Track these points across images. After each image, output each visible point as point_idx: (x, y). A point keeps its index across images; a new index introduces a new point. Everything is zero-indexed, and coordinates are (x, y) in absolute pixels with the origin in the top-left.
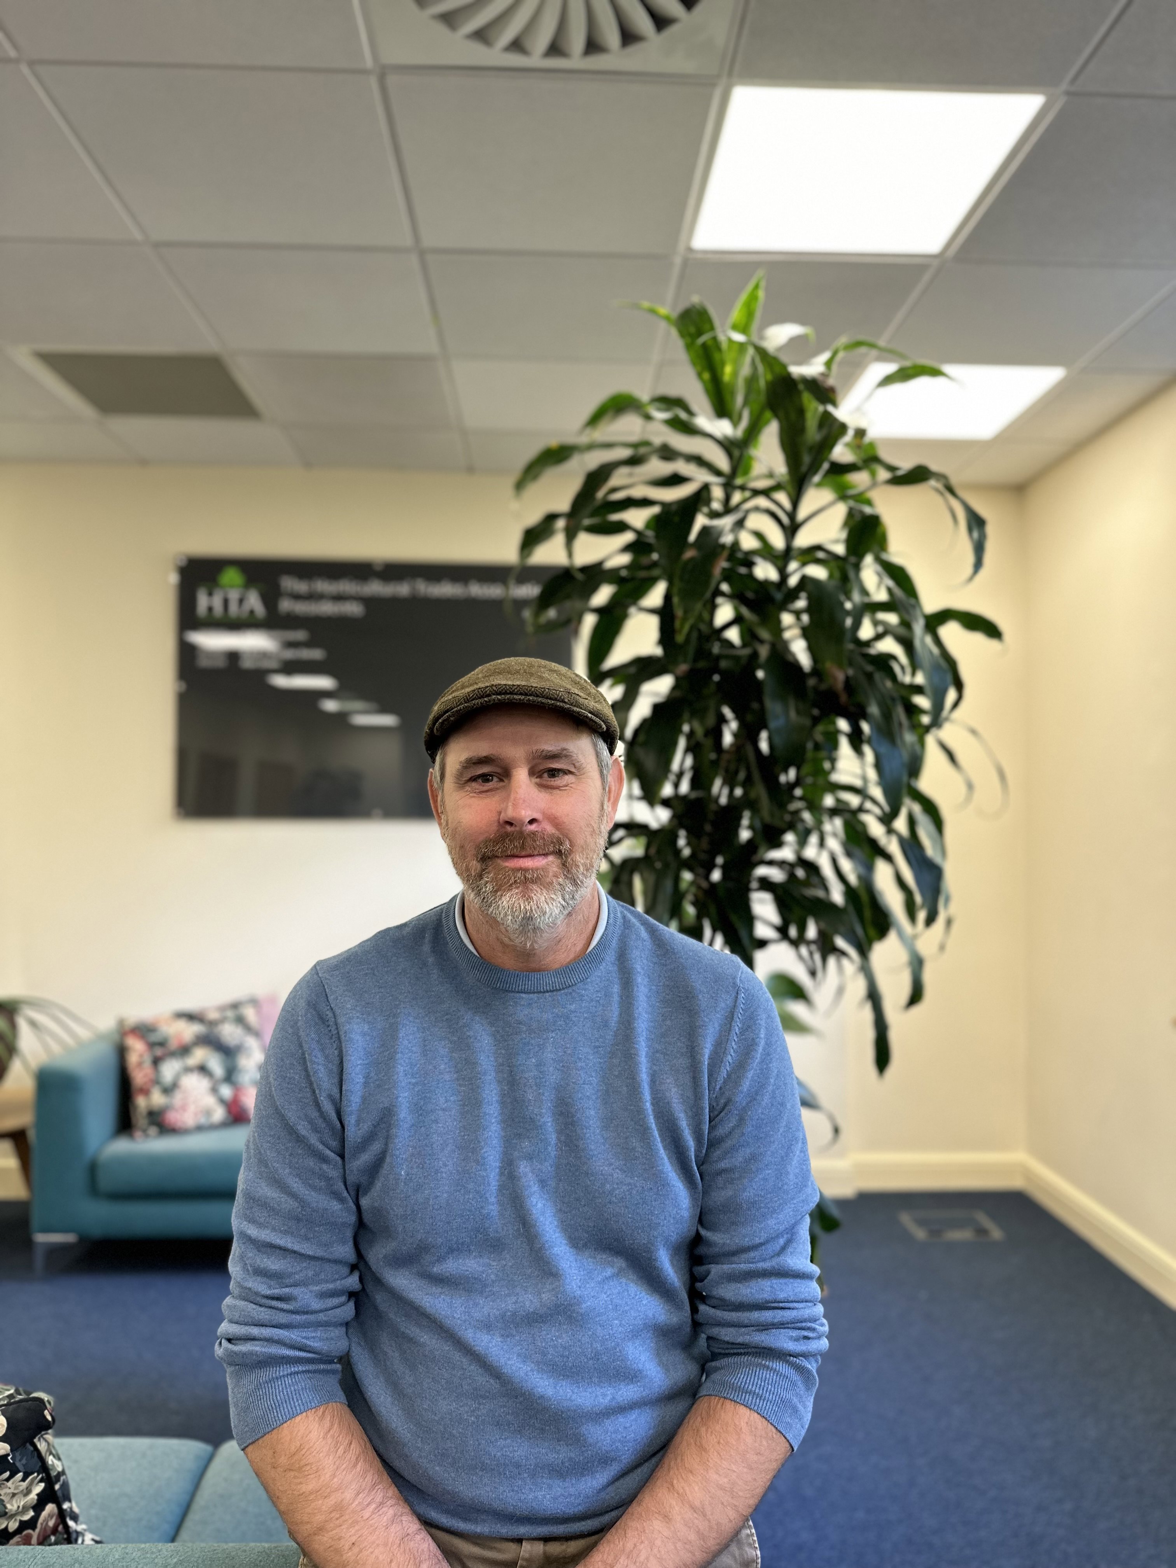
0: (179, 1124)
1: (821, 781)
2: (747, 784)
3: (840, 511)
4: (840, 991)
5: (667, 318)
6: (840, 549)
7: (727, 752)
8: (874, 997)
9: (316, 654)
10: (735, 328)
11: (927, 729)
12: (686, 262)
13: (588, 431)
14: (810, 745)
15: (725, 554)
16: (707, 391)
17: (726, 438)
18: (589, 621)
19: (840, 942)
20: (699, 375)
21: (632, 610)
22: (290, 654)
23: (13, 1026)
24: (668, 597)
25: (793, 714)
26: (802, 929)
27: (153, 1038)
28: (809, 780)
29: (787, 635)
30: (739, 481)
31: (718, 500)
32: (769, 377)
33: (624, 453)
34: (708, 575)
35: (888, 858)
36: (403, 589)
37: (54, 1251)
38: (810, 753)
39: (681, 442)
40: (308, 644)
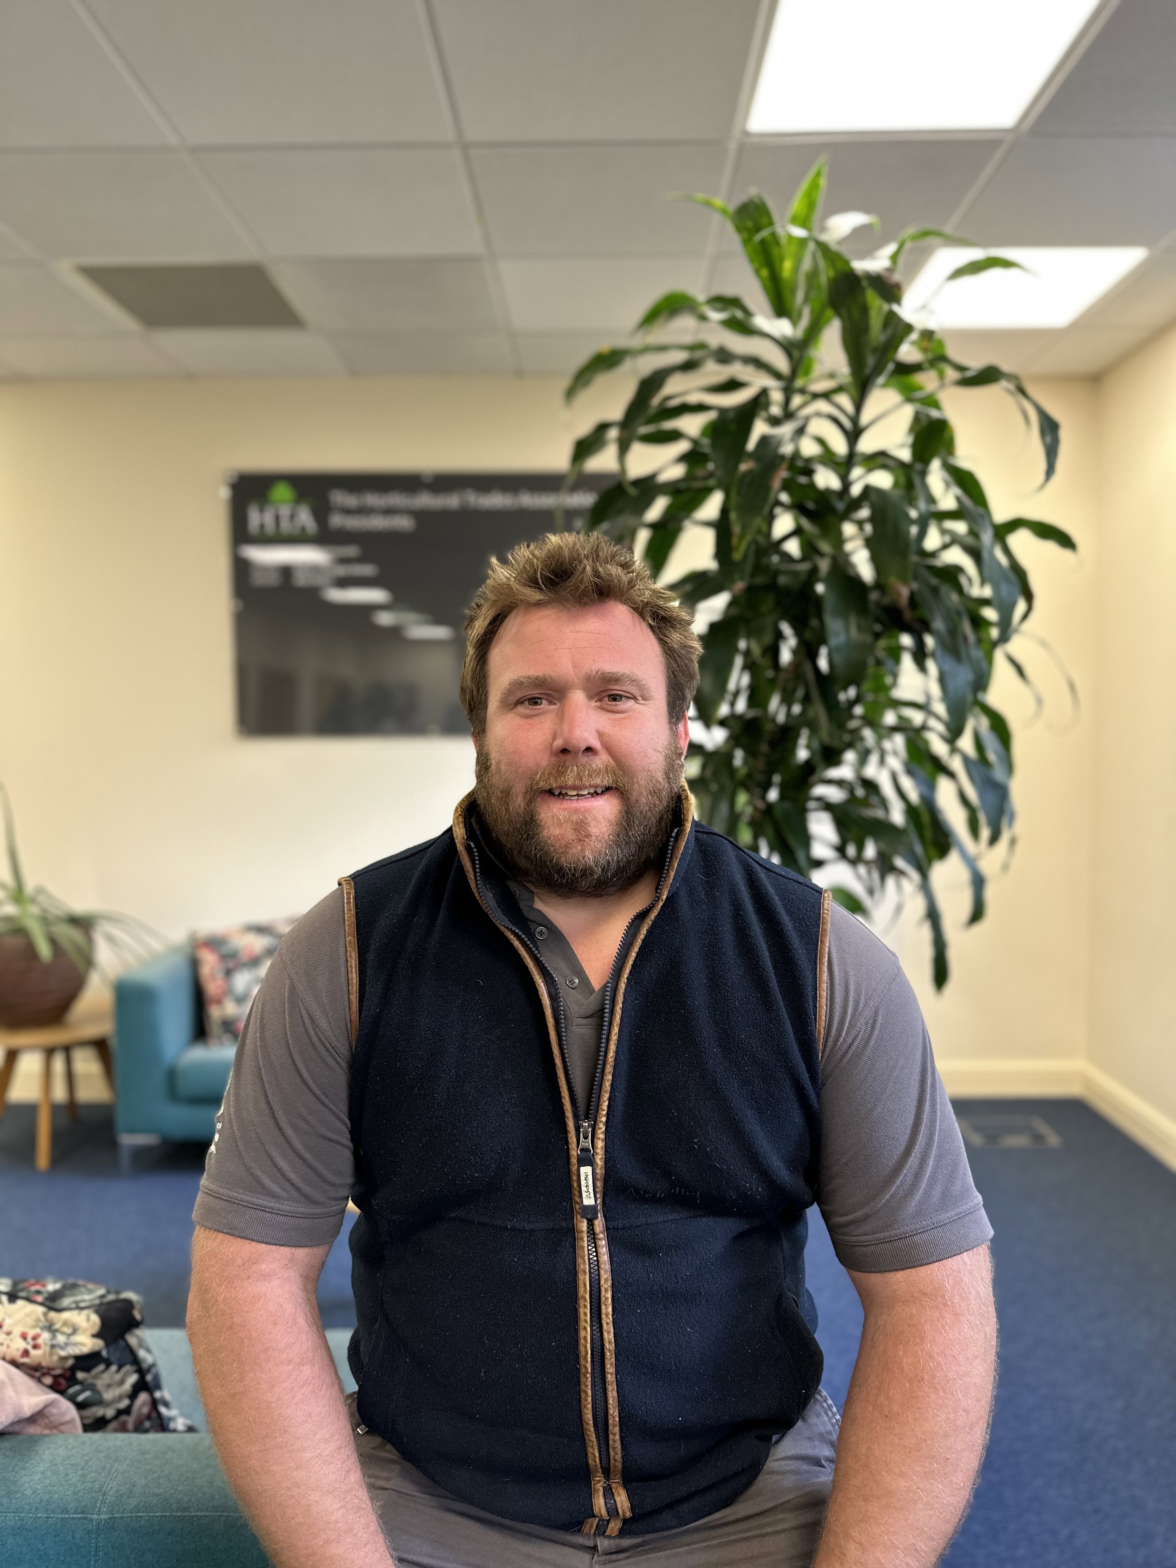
1: (882, 699)
2: (806, 701)
3: (907, 413)
4: (899, 909)
5: (724, 212)
6: (905, 455)
7: (785, 670)
8: (933, 916)
9: (368, 570)
10: (795, 221)
11: (994, 645)
12: (741, 147)
13: (640, 335)
14: (871, 662)
15: (786, 464)
16: (765, 289)
17: (786, 338)
18: (643, 537)
19: (900, 862)
20: (757, 272)
21: (686, 524)
22: (342, 571)
23: (90, 940)
24: (725, 511)
25: (854, 632)
26: (860, 848)
27: (224, 950)
28: (870, 697)
29: (849, 547)
30: (799, 383)
31: (778, 405)
32: (831, 273)
33: (680, 357)
34: (767, 488)
35: (951, 775)
36: (452, 501)
37: (138, 1152)
38: (871, 670)
39: (738, 344)
40: (361, 560)
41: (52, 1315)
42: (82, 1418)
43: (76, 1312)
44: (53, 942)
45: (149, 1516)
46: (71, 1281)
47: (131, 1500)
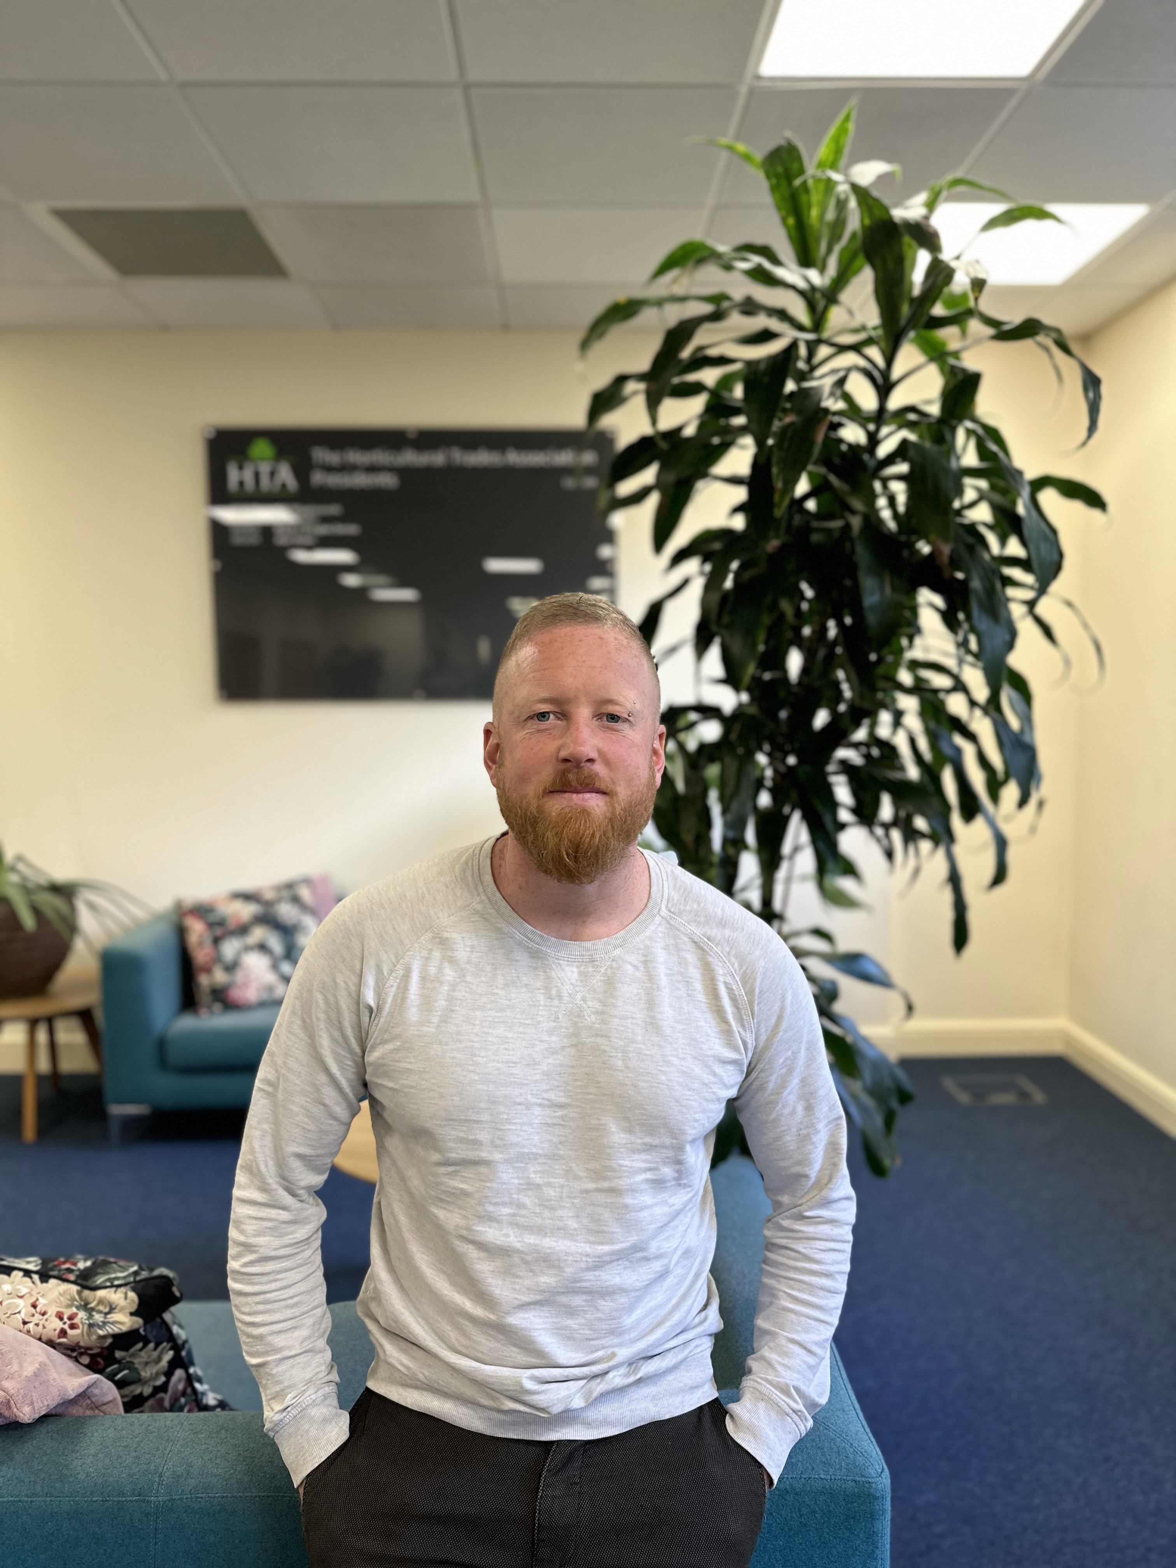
0: (242, 1001)
1: (897, 659)
5: (754, 160)
6: (934, 410)
8: (954, 879)
9: (351, 529)
12: (752, 92)
13: (656, 282)
16: (790, 237)
17: (810, 288)
20: (784, 220)
22: (324, 530)
23: (73, 908)
25: (888, 590)
26: (876, 808)
27: (212, 918)
30: (821, 335)
32: (867, 222)
33: (707, 308)
34: (811, 443)
35: (971, 737)
36: (437, 459)
37: (129, 1122)
39: (765, 295)
40: (342, 519)
41: (86, 1293)
42: (122, 1397)
43: (114, 1289)
44: (37, 912)
45: (209, 1497)
46: (101, 1258)
47: (189, 1480)
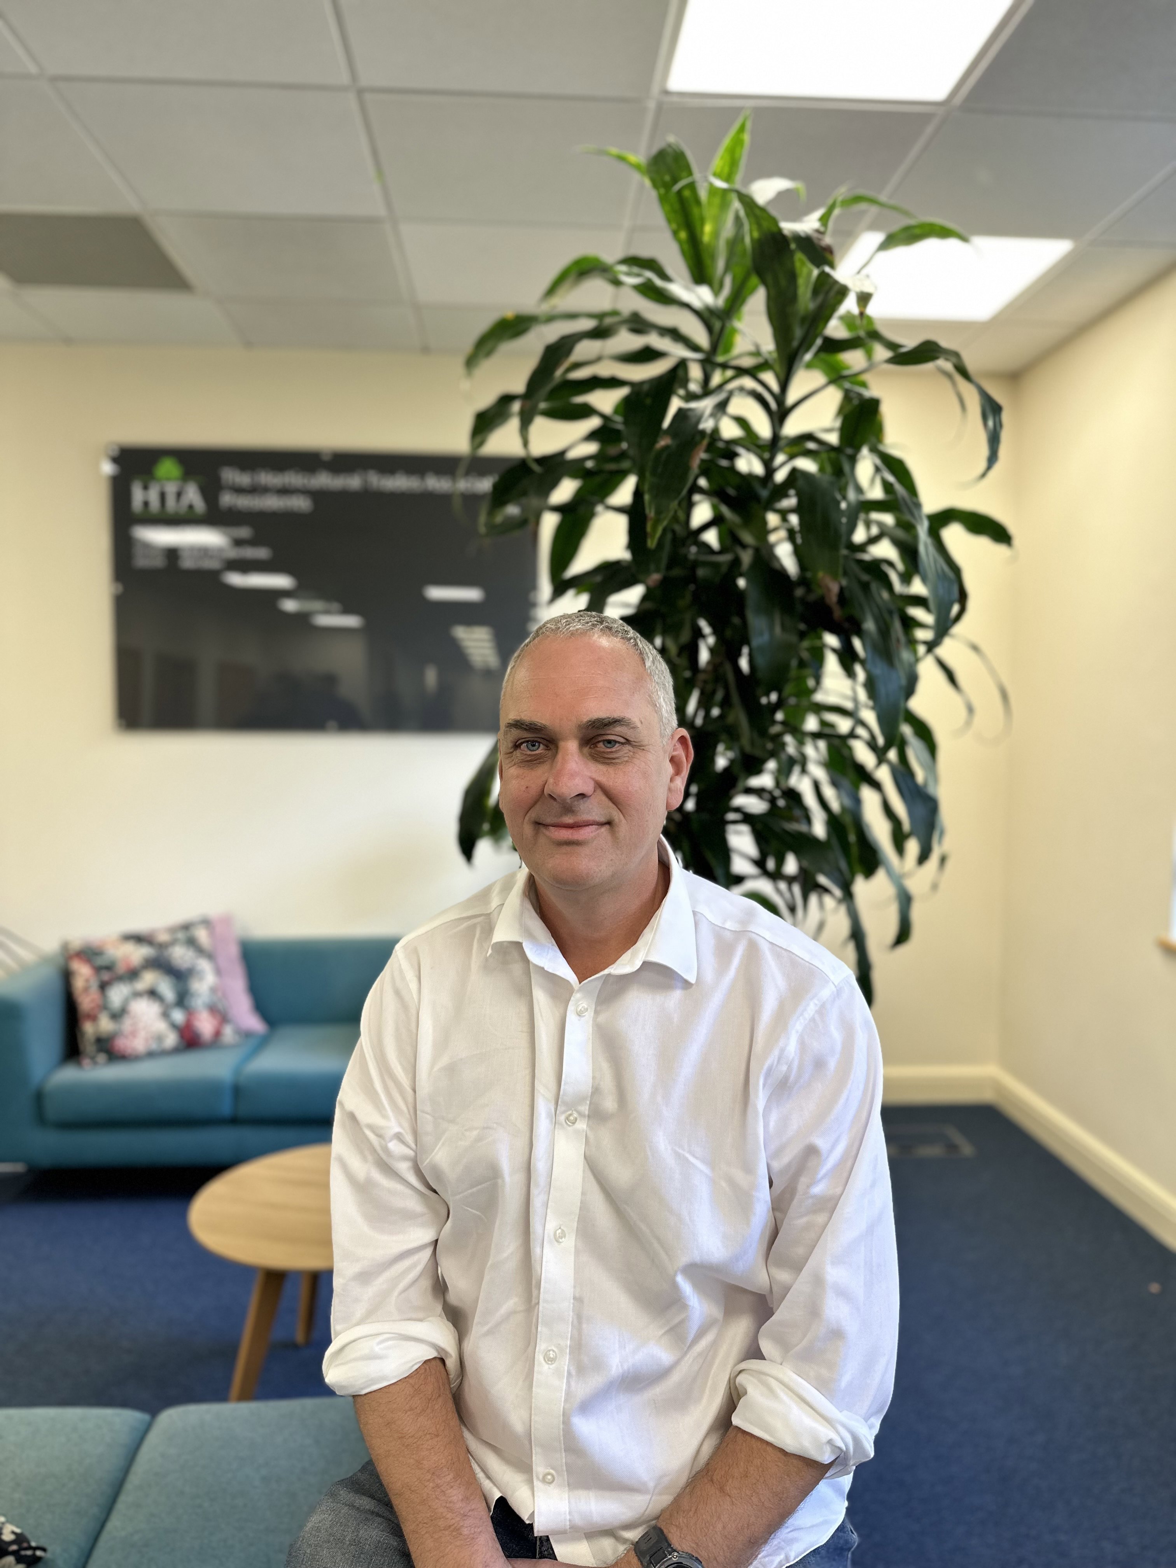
0: (129, 1051)
1: (804, 703)
2: (725, 704)
3: (832, 398)
4: (822, 925)
5: (638, 166)
6: (833, 439)
7: (704, 671)
8: (857, 936)
9: (262, 553)
10: (717, 175)
11: (930, 648)
12: (660, 107)
13: (548, 298)
14: (794, 663)
15: (705, 442)
16: (683, 253)
17: (706, 308)
18: (549, 523)
19: (822, 880)
20: (675, 233)
21: (599, 508)
22: (234, 553)
24: (638, 494)
25: (778, 630)
26: (780, 862)
27: (100, 961)
28: (792, 701)
29: (773, 538)
30: (719, 359)
31: (696, 381)
32: (756, 235)
33: (588, 324)
34: (687, 469)
35: (876, 785)
36: (354, 482)
37: (5, 1181)
38: (793, 672)
40: (252, 542)
